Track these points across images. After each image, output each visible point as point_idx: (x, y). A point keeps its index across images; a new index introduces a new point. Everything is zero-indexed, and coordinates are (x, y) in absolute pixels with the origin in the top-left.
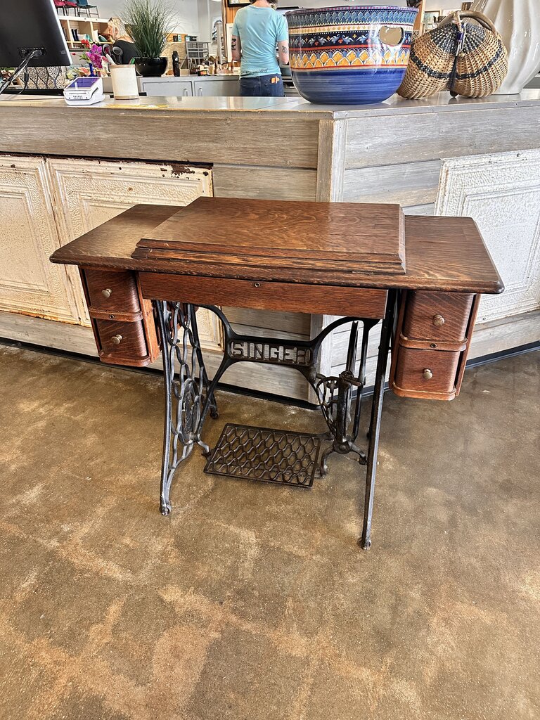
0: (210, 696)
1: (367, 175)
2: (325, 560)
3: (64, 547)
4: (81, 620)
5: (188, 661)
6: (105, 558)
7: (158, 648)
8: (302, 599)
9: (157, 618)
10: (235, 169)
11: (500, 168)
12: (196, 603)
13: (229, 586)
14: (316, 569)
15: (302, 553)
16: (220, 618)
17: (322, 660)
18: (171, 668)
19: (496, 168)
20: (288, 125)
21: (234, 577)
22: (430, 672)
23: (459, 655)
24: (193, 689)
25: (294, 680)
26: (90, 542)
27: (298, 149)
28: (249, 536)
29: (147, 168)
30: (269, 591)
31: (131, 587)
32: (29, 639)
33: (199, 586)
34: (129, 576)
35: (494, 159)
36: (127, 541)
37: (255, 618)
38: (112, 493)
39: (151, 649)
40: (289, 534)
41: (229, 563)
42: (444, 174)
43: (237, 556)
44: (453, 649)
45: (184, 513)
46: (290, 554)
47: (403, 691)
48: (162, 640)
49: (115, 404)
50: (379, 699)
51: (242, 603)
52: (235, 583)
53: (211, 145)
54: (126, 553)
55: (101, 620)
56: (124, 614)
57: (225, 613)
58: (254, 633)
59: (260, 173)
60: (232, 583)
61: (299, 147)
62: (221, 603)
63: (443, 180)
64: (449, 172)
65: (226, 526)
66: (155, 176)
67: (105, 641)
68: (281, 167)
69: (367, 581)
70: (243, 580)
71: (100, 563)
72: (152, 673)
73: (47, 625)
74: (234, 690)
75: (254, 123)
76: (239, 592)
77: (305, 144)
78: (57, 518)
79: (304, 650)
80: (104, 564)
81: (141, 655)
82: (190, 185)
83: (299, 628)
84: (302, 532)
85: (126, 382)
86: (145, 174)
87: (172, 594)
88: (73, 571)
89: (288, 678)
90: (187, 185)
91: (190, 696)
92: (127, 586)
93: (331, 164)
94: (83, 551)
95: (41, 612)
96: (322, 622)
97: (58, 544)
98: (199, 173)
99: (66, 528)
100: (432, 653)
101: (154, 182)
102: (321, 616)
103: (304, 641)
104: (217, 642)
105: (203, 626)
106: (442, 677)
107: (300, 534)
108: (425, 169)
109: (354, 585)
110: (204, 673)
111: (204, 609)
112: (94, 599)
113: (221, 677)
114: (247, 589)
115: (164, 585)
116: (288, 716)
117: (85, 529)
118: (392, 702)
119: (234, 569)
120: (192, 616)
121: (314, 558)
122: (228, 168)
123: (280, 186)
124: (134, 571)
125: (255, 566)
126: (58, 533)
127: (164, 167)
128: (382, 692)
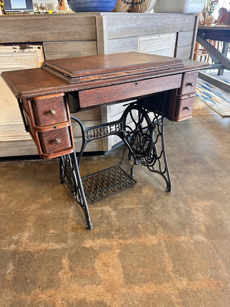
0: (131, 274)
1: (115, 42)
2: (143, 206)
3: (20, 246)
4: (51, 273)
5: (113, 265)
6: (45, 242)
7: (96, 267)
8: (143, 223)
9: (88, 256)
10: (55, 44)
11: (154, 41)
12: (102, 242)
13: (112, 230)
14: (142, 210)
15: (133, 207)
16: (116, 244)
17: (165, 241)
18: (108, 272)
19: (153, 41)
20: (80, 19)
21: (112, 226)
22: (203, 228)
23: (207, 218)
24: (122, 275)
25: (160, 252)
26: (33, 238)
27: (86, 31)
28: (107, 208)
29: (5, 48)
30: (129, 225)
31: (67, 249)
32: (28, 293)
33: (99, 235)
34: (63, 245)
35: (153, 38)
36: (52, 231)
37: (130, 237)
38: (30, 215)
39: (93, 269)
40: (123, 202)
41: (106, 222)
42: (138, 44)
43: (107, 217)
44: (205, 218)
45: (73, 210)
46: (128, 209)
47: (198, 238)
48: (96, 263)
49: (6, 178)
50: (193, 244)
51: (121, 234)
52: (113, 228)
53: (41, 32)
54: (55, 236)
55: (62, 268)
56: (71, 261)
57: (117, 241)
58: (133, 243)
59: (69, 44)
60: (112, 228)
61: (86, 30)
62: (113, 237)
63: (138, 46)
64: (140, 43)
65: (95, 208)
66: (10, 52)
67: (69, 276)
68: (79, 41)
69: (162, 207)
70: (116, 226)
71: (44, 245)
72: (100, 278)
73: (34, 283)
74: (140, 267)
75: (63, 19)
76: (117, 230)
77: (89, 29)
78: (7, 235)
79: (156, 240)
80: (47, 245)
81: (91, 273)
82: (30, 55)
83: (150, 234)
84: (128, 199)
85: (5, 167)
86: (4, 52)
87: (89, 243)
88: (32, 254)
89: (157, 253)
90: (29, 55)
91: (123, 278)
92: (65, 249)
93: (103, 36)
94: (32, 244)
95: (27, 279)
96: (156, 228)
97: (16, 246)
98: (35, 48)
99: (15, 238)
100: (199, 222)
101: (10, 55)
102: (155, 226)
103: (154, 237)
104: (120, 253)
105: (111, 250)
106: (207, 228)
107: (127, 200)
108: (133, 40)
109: (159, 210)
110: (123, 267)
111: (107, 243)
112: (52, 261)
113: (131, 265)
114: (120, 228)
115: (82, 242)
116: (166, 266)
117: (26, 234)
118: (197, 243)
119: (109, 223)
120: (103, 248)
121: (138, 206)
122: (52, 43)
123: (79, 50)
124: (64, 242)
125: (118, 218)
126: (12, 242)
127: (14, 47)
128: (192, 242)
